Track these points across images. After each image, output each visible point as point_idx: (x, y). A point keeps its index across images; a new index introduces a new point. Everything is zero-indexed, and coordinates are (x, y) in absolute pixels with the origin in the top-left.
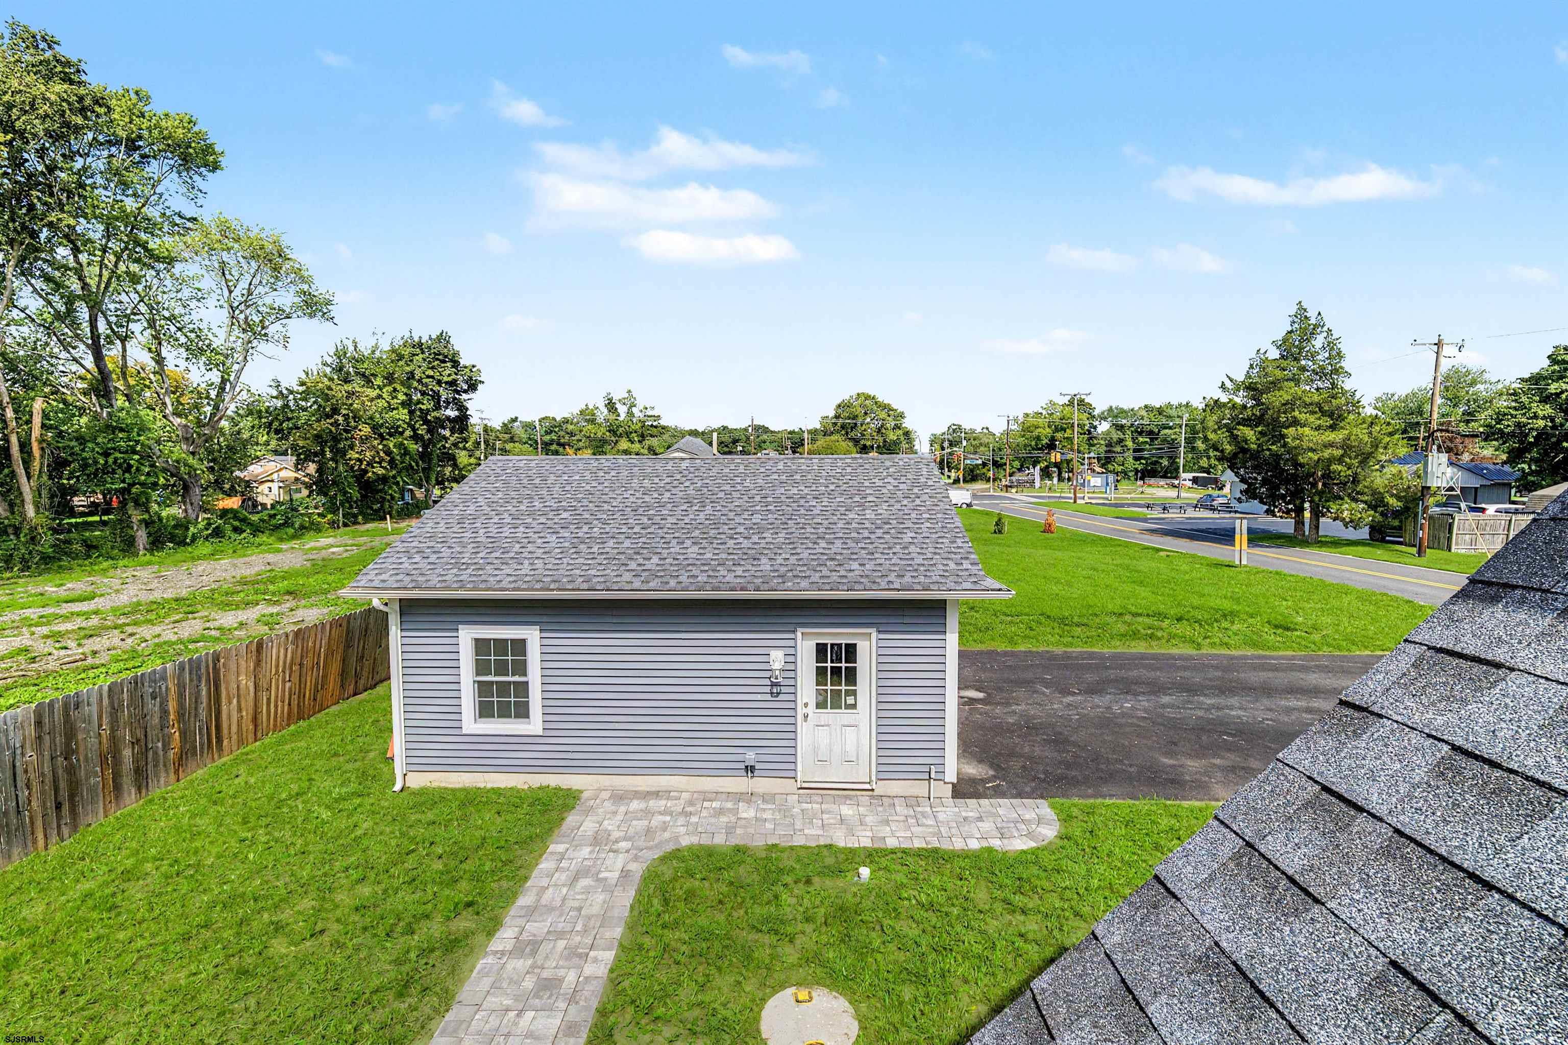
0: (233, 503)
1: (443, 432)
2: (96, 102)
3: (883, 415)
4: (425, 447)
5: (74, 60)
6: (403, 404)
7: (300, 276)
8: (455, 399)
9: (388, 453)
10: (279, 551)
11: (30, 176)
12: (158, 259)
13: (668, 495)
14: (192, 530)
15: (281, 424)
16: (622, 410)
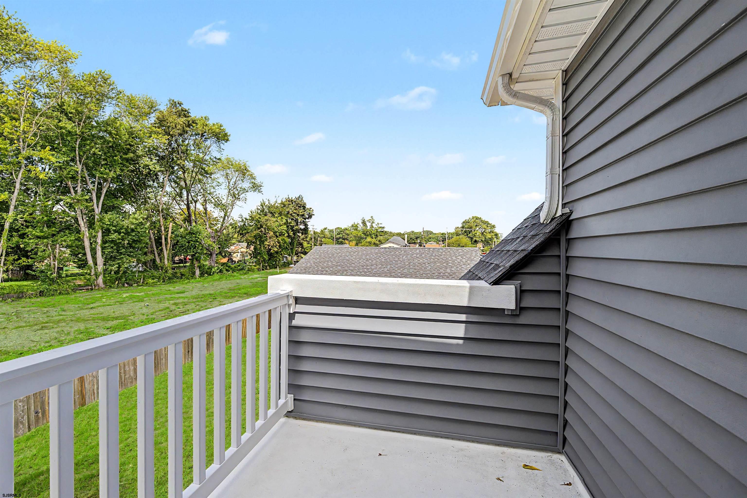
0: (225, 260)
1: (298, 234)
2: (193, 123)
3: (485, 226)
4: (292, 240)
5: (187, 109)
6: (285, 224)
7: (252, 177)
8: (303, 221)
9: (279, 242)
10: (241, 279)
11: (173, 148)
12: (207, 174)
13: (374, 261)
14: (213, 270)
15: (242, 231)
16: (368, 224)
